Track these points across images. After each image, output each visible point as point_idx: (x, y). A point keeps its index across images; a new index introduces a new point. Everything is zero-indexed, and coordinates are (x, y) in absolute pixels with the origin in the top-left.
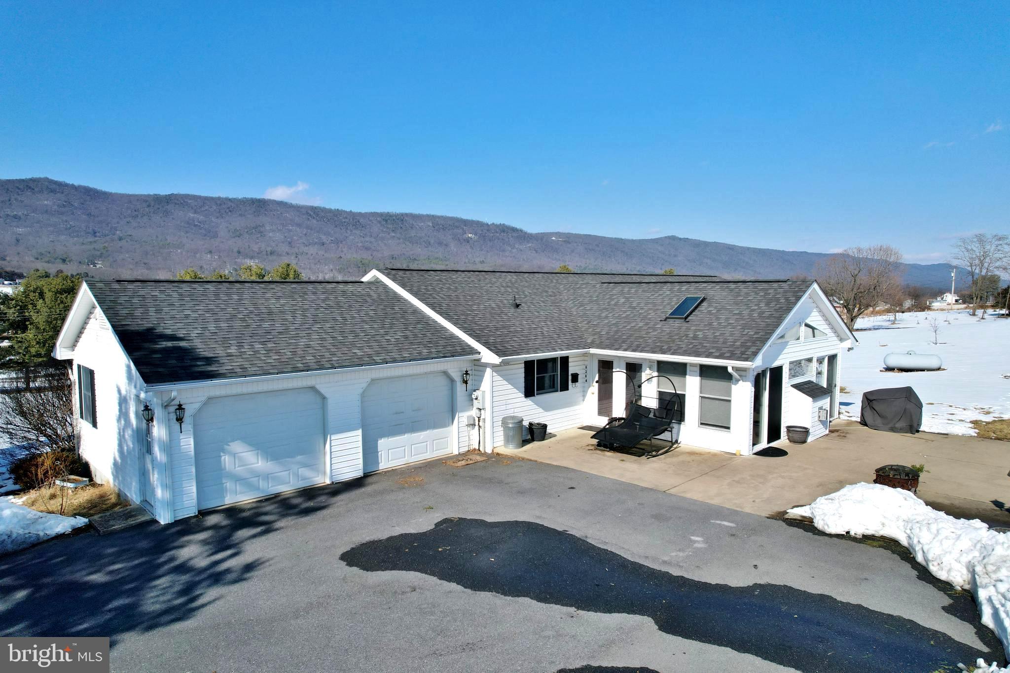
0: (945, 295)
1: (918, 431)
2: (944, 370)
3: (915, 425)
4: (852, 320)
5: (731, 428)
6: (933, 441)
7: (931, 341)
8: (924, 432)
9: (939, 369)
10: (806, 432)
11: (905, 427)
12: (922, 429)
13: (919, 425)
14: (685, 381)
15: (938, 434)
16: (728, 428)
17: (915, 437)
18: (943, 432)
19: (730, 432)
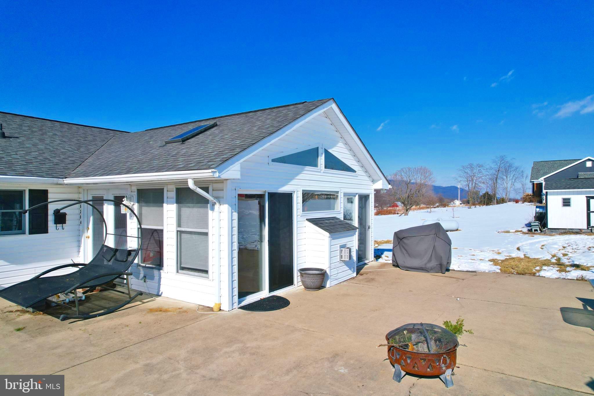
0: (455, 201)
1: (448, 270)
2: (460, 230)
3: (445, 263)
4: (407, 211)
5: (210, 272)
6: (463, 280)
7: (451, 217)
8: (454, 270)
9: (457, 230)
10: (323, 275)
11: (436, 266)
12: (452, 267)
13: (449, 263)
14: (162, 210)
15: (467, 271)
16: (206, 272)
17: (445, 277)
18: (471, 270)
19: (208, 278)
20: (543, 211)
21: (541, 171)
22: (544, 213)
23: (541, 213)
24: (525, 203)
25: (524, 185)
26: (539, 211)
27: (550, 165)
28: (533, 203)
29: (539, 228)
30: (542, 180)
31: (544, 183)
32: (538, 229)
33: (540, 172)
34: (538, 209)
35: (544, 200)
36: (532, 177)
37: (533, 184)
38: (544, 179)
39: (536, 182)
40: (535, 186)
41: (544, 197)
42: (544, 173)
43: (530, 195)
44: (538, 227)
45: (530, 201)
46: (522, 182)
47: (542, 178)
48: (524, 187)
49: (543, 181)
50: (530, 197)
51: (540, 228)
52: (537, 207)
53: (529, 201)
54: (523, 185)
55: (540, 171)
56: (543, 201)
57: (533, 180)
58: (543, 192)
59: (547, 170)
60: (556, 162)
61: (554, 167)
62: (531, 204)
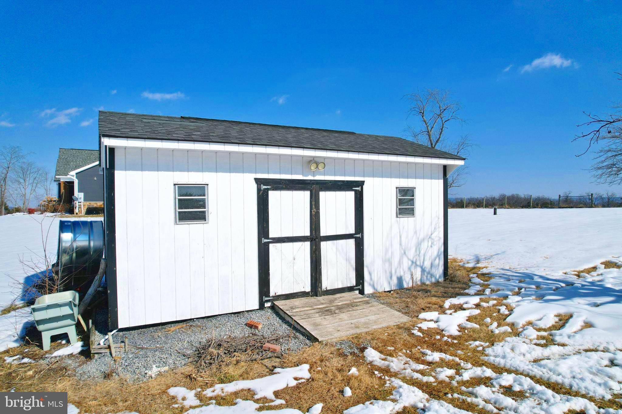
20: (92, 244)
21: (72, 163)
22: (98, 252)
23: (82, 252)
24: (46, 213)
25: (48, 190)
26: (75, 245)
27: (84, 155)
28: (59, 213)
29: (74, 327)
30: (73, 176)
31: (77, 180)
32: (72, 332)
33: (69, 165)
34: (67, 237)
35: (77, 208)
36: (58, 172)
37: (59, 184)
38: (76, 174)
39: (63, 179)
40: (62, 186)
41: (76, 203)
42: (76, 166)
43: (55, 201)
44: (69, 322)
45: (55, 211)
46: (46, 187)
47: (73, 173)
48: (48, 193)
49: (75, 176)
50: (54, 203)
51: (78, 325)
52: (64, 227)
53: (52, 210)
54: (46, 190)
55: (70, 163)
56: (75, 210)
57: (59, 175)
58: (75, 195)
59: (79, 163)
60: (93, 152)
61: (90, 158)
62: (55, 215)
